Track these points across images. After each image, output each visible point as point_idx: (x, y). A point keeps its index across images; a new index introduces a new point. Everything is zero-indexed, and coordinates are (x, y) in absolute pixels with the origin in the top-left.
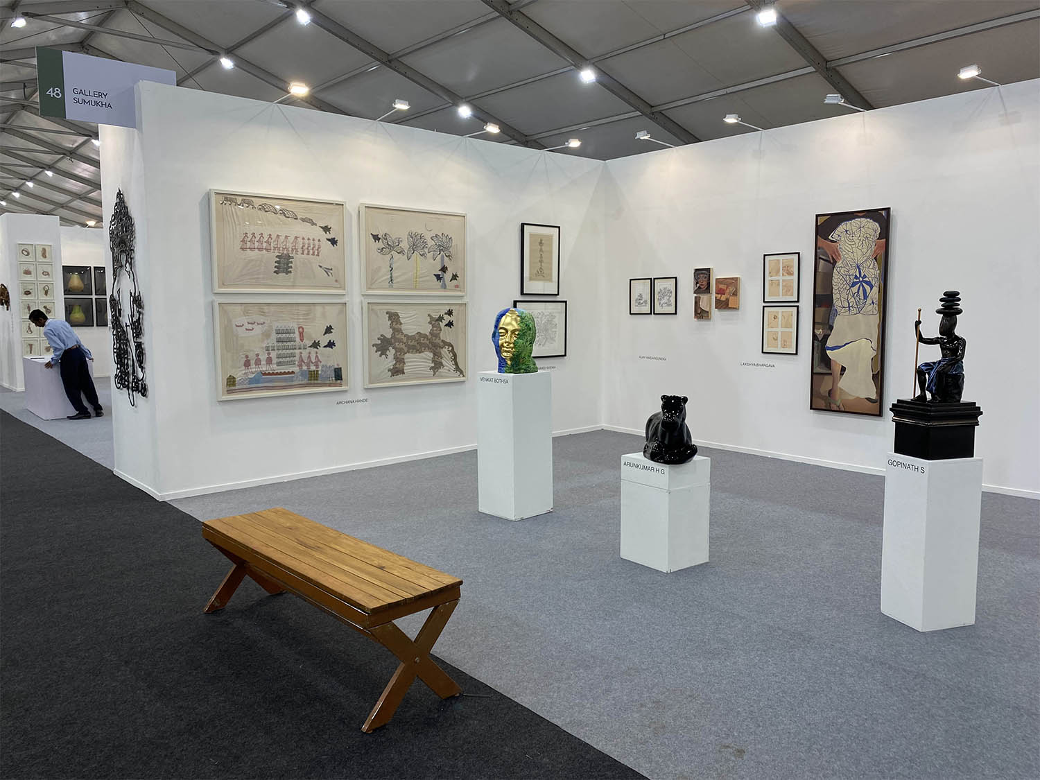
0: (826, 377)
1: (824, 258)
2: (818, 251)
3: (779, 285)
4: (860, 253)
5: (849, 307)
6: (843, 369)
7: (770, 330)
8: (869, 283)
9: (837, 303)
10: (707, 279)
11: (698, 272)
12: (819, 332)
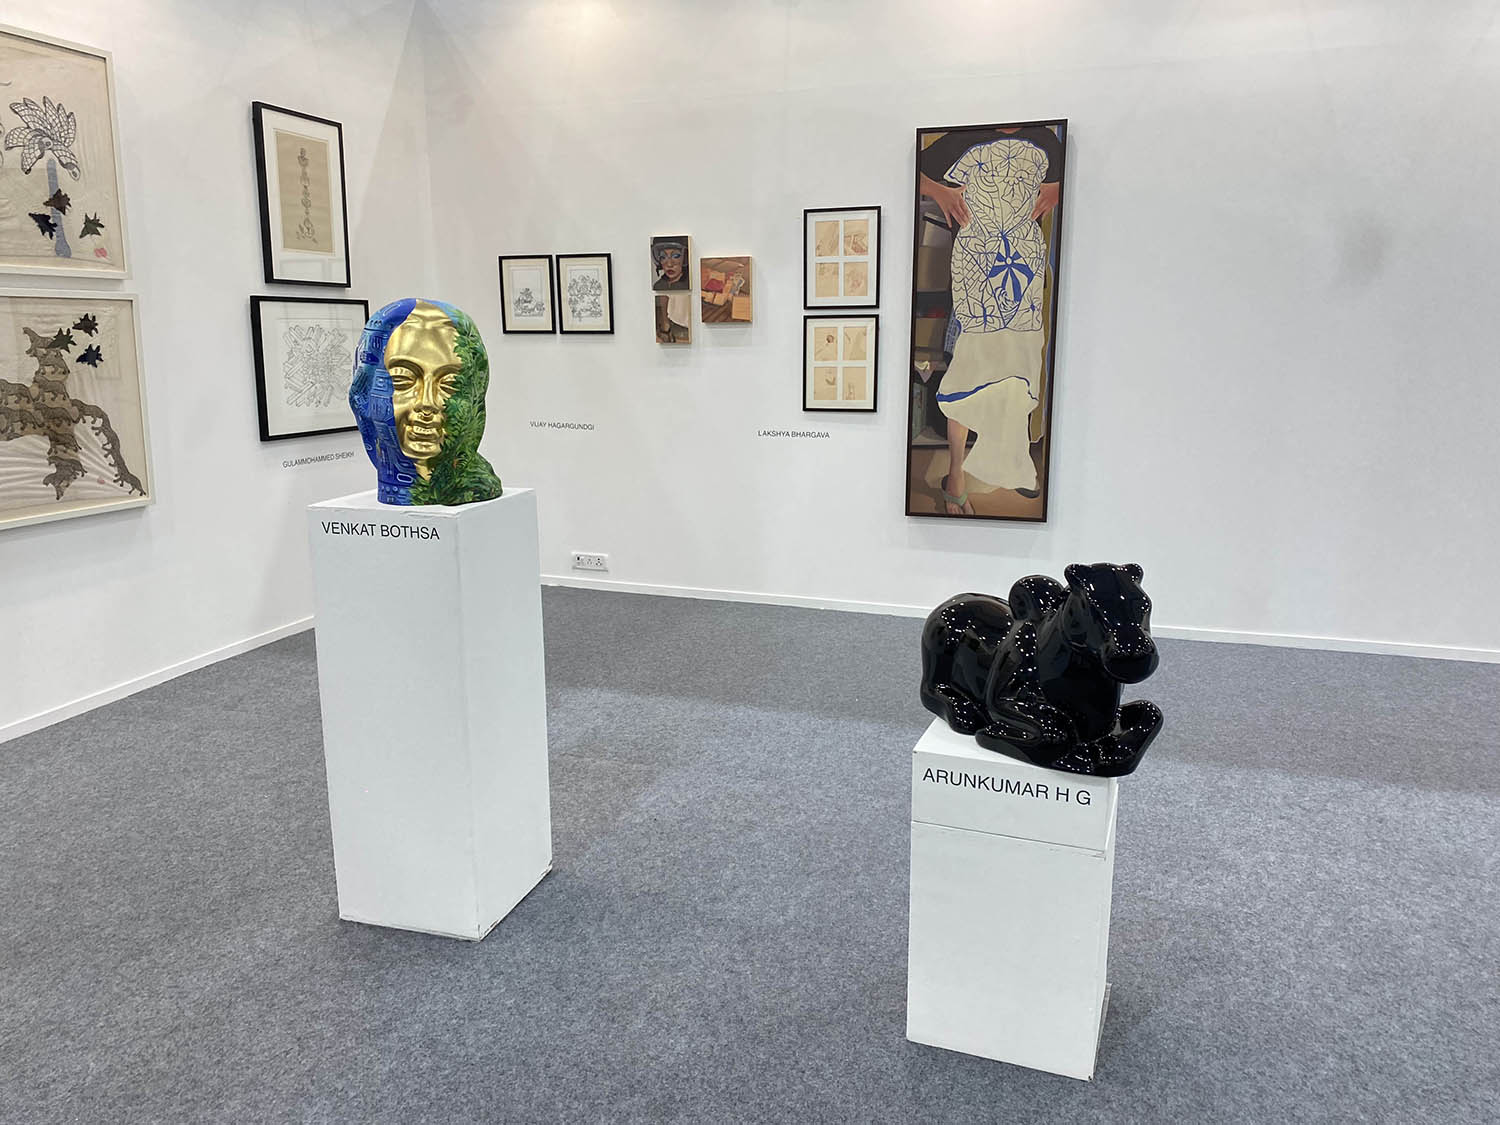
0: (938, 453)
1: (935, 218)
2: (922, 203)
3: (836, 273)
4: (1007, 209)
5: (985, 316)
6: (972, 436)
7: (820, 363)
8: (1025, 269)
9: (960, 308)
10: (681, 259)
11: (660, 245)
12: (924, 366)
